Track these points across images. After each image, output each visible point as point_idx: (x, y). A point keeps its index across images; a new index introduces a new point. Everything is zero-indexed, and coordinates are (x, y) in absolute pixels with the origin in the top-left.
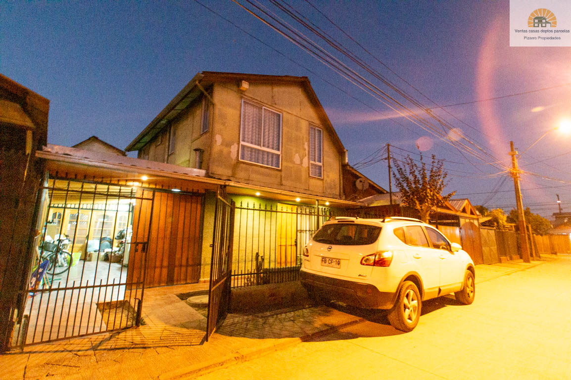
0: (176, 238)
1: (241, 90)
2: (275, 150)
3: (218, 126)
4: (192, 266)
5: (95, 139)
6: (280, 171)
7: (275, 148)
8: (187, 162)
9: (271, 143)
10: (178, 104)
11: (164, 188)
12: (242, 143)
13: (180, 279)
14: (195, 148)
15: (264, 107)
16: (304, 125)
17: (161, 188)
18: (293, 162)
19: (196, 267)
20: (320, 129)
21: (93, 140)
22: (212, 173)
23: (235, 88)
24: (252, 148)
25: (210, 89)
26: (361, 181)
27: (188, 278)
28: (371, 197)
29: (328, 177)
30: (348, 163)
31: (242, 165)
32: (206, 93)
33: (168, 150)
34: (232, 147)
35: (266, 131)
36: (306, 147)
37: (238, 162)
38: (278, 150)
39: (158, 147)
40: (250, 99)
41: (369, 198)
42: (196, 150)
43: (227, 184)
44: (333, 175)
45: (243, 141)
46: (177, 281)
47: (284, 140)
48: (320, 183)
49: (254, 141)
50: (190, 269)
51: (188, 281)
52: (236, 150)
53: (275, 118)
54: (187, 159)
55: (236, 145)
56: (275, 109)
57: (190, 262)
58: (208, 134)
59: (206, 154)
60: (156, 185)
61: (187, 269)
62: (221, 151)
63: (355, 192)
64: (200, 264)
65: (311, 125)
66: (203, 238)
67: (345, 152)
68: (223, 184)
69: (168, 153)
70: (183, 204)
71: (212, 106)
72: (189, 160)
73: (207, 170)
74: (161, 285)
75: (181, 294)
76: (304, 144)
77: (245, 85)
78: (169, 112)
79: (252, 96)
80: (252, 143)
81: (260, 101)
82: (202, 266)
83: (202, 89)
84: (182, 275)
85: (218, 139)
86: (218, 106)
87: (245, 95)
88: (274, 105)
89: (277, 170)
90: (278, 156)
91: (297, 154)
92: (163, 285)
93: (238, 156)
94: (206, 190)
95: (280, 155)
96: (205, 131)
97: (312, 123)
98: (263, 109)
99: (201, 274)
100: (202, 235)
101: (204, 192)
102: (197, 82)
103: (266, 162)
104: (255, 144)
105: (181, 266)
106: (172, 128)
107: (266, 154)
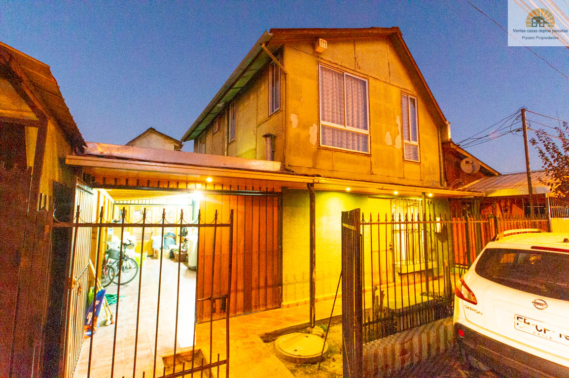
0: (251, 254)
1: (317, 53)
2: (362, 129)
3: (292, 103)
4: (273, 286)
5: (152, 130)
6: (369, 156)
7: (361, 126)
8: (254, 152)
9: (355, 121)
10: (236, 81)
11: (232, 189)
12: (322, 122)
13: (259, 305)
14: (265, 134)
15: (345, 73)
16: (395, 93)
17: (228, 189)
18: (383, 143)
19: (277, 288)
20: (413, 97)
21: (151, 132)
22: (289, 166)
23: (309, 49)
24: (333, 129)
25: (279, 53)
26: (467, 162)
27: (269, 301)
28: (477, 181)
29: (426, 159)
30: (451, 139)
31: (324, 152)
32: (275, 59)
33: (228, 138)
34: (311, 128)
35: (349, 104)
36: (398, 122)
37: (319, 148)
38: (366, 128)
39: (215, 135)
40: (329, 64)
41: (474, 183)
42: (266, 136)
43: (316, 181)
44: (432, 157)
45: (323, 120)
46: (256, 307)
47: (372, 115)
48: (416, 168)
49: (335, 119)
50: (269, 290)
51: (269, 307)
52: (316, 131)
53: (359, 87)
54: (254, 147)
55: (315, 126)
56: (358, 74)
57: (270, 282)
58: (280, 115)
59: (279, 142)
60: (222, 186)
61: (266, 291)
62: (298, 135)
63: (458, 176)
64: (281, 285)
65: (403, 92)
66: (283, 250)
67: (447, 125)
68: (311, 181)
69: (228, 141)
70: (256, 209)
71: (283, 77)
72: (256, 149)
73: (283, 161)
74: (237, 313)
75: (266, 334)
76: (395, 119)
77: (323, 45)
78: (227, 91)
79: (330, 60)
80: (333, 122)
81: (341, 66)
82: (283, 287)
83: (271, 55)
84: (261, 300)
85: (293, 119)
86: (291, 75)
87: (321, 58)
88: (357, 70)
89: (366, 155)
90: (366, 136)
91: (388, 133)
92: (239, 313)
93: (319, 141)
94: (283, 188)
95: (368, 135)
96: (275, 111)
97: (403, 90)
98: (345, 75)
99: (284, 297)
100: (282, 246)
101: (280, 191)
102: (263, 45)
103: (351, 146)
104: (337, 123)
105: (259, 288)
106: (230, 112)
107: (350, 134)
